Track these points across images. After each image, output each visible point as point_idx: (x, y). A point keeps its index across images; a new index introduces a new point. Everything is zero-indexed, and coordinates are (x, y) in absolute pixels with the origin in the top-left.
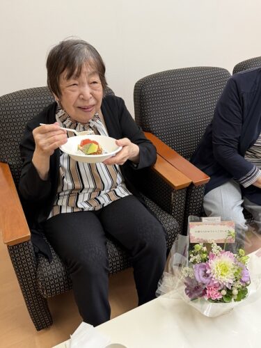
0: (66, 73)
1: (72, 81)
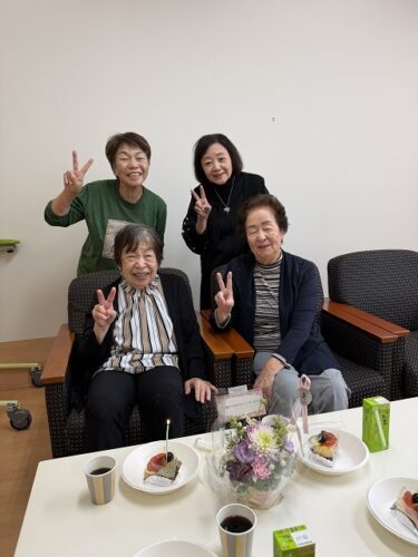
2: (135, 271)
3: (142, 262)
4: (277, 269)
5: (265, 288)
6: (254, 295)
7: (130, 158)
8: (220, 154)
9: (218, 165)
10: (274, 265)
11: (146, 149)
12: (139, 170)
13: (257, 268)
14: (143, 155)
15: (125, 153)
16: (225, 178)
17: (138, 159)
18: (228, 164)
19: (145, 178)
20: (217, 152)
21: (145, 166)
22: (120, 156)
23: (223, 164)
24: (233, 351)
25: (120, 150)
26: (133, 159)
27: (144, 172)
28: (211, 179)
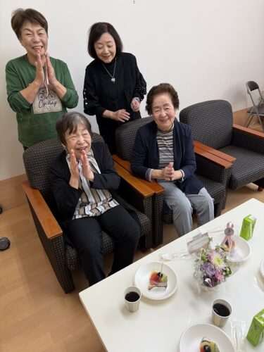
0: (68, 131)
1: (72, 135)
2: (78, 147)
3: (82, 139)
4: (171, 133)
5: (165, 146)
6: (158, 151)
7: (33, 34)
8: (109, 42)
9: (107, 50)
10: (170, 131)
11: (44, 24)
12: (41, 44)
13: (159, 133)
14: (43, 31)
15: (29, 30)
16: (110, 59)
17: (40, 34)
18: (114, 49)
19: (46, 50)
20: (107, 40)
21: (44, 40)
22: (24, 32)
23: (111, 49)
24: (153, 192)
25: (25, 27)
26: (36, 35)
27: (44, 45)
28: (101, 58)
